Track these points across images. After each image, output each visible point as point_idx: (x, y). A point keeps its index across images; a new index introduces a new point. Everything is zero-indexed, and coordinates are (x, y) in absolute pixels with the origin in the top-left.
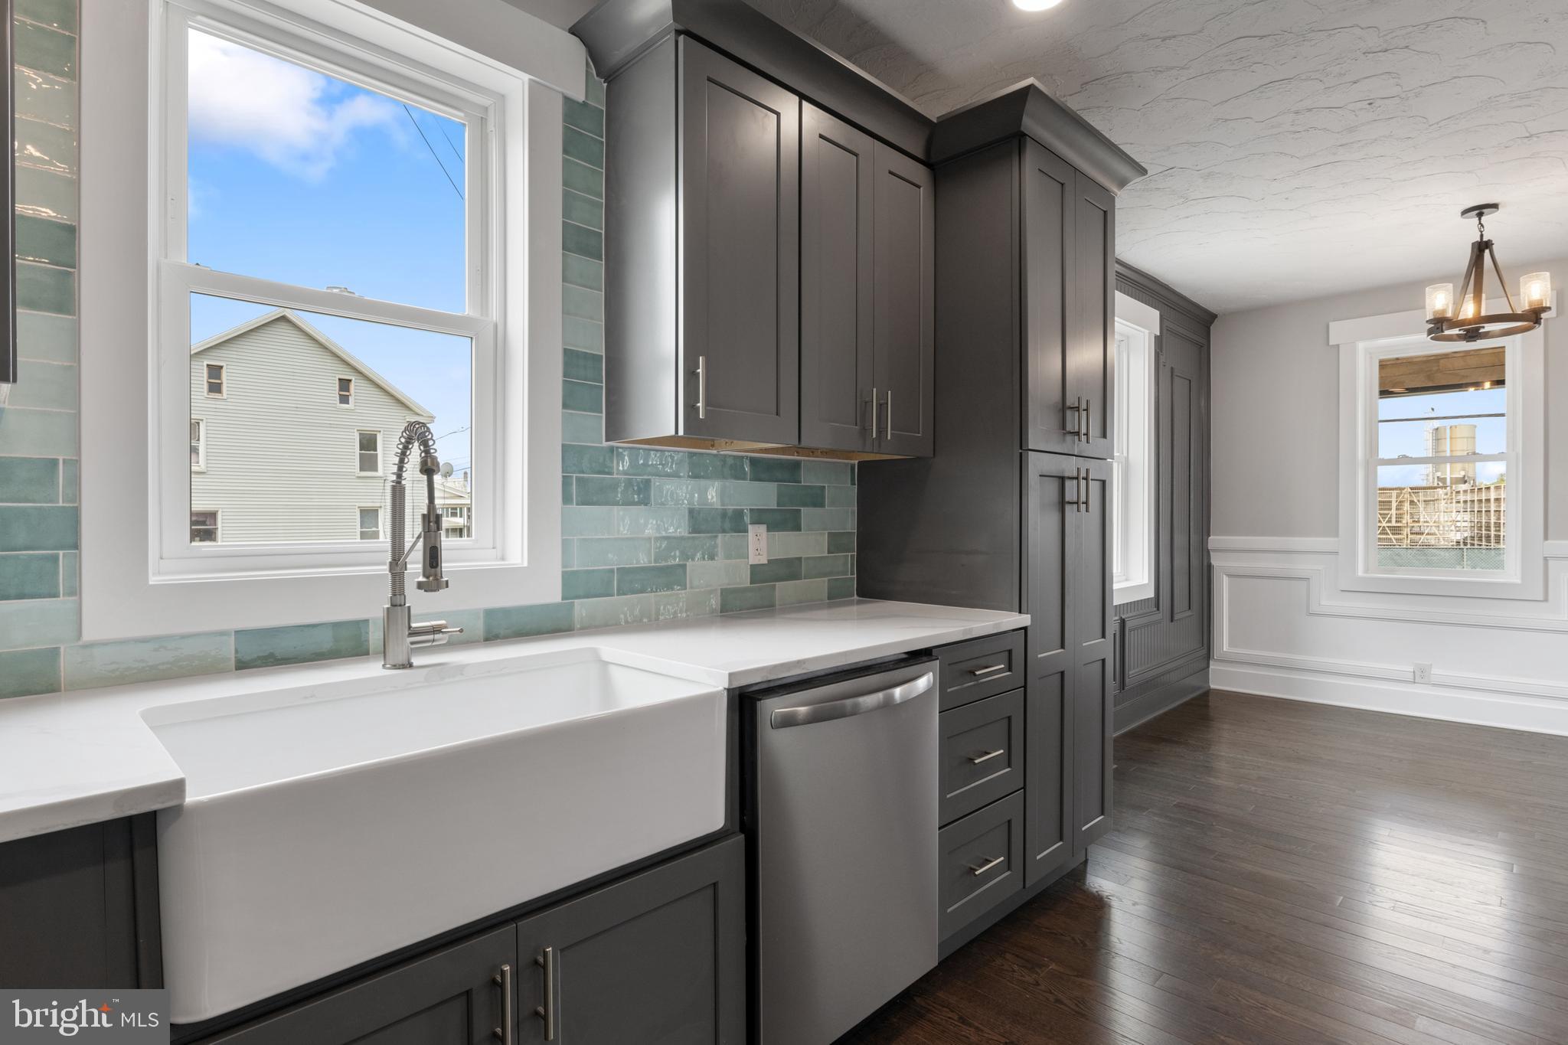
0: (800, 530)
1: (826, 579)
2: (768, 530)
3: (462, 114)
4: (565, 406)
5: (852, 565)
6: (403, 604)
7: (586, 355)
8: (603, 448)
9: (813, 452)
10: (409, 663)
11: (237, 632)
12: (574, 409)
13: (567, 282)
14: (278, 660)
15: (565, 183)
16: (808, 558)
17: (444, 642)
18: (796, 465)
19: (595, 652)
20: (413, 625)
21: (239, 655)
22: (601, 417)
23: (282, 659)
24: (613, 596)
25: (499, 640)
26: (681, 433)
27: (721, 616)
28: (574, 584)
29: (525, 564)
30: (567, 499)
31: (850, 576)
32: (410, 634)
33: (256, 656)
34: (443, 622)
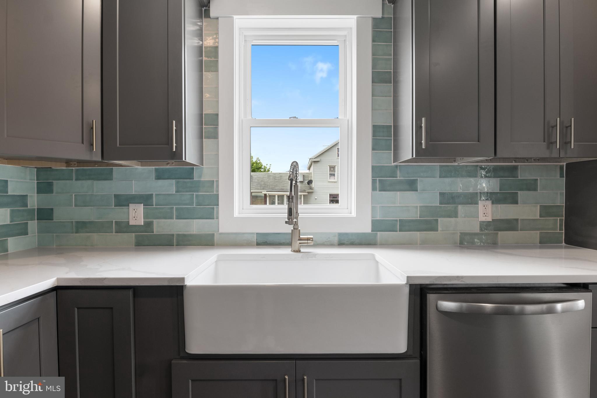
0: (518, 204)
1: (538, 232)
2: (493, 203)
3: (336, 42)
4: (373, 149)
5: (561, 225)
6: (297, 228)
7: (383, 127)
8: (392, 166)
9: (527, 160)
10: (299, 250)
11: (257, 233)
12: (378, 150)
13: (374, 96)
14: (268, 244)
15: (373, 54)
16: (523, 220)
17: (312, 244)
18: (515, 168)
19: (373, 256)
20: (301, 237)
21: (257, 241)
22: (391, 152)
23: (269, 244)
24: (397, 231)
25: (344, 246)
26: (414, 156)
27: (460, 246)
28: (377, 225)
29: (355, 216)
30: (374, 189)
31: (558, 231)
32: (299, 239)
33: (262, 242)
34: (312, 236)
